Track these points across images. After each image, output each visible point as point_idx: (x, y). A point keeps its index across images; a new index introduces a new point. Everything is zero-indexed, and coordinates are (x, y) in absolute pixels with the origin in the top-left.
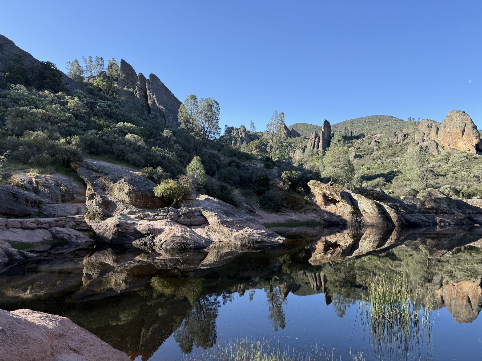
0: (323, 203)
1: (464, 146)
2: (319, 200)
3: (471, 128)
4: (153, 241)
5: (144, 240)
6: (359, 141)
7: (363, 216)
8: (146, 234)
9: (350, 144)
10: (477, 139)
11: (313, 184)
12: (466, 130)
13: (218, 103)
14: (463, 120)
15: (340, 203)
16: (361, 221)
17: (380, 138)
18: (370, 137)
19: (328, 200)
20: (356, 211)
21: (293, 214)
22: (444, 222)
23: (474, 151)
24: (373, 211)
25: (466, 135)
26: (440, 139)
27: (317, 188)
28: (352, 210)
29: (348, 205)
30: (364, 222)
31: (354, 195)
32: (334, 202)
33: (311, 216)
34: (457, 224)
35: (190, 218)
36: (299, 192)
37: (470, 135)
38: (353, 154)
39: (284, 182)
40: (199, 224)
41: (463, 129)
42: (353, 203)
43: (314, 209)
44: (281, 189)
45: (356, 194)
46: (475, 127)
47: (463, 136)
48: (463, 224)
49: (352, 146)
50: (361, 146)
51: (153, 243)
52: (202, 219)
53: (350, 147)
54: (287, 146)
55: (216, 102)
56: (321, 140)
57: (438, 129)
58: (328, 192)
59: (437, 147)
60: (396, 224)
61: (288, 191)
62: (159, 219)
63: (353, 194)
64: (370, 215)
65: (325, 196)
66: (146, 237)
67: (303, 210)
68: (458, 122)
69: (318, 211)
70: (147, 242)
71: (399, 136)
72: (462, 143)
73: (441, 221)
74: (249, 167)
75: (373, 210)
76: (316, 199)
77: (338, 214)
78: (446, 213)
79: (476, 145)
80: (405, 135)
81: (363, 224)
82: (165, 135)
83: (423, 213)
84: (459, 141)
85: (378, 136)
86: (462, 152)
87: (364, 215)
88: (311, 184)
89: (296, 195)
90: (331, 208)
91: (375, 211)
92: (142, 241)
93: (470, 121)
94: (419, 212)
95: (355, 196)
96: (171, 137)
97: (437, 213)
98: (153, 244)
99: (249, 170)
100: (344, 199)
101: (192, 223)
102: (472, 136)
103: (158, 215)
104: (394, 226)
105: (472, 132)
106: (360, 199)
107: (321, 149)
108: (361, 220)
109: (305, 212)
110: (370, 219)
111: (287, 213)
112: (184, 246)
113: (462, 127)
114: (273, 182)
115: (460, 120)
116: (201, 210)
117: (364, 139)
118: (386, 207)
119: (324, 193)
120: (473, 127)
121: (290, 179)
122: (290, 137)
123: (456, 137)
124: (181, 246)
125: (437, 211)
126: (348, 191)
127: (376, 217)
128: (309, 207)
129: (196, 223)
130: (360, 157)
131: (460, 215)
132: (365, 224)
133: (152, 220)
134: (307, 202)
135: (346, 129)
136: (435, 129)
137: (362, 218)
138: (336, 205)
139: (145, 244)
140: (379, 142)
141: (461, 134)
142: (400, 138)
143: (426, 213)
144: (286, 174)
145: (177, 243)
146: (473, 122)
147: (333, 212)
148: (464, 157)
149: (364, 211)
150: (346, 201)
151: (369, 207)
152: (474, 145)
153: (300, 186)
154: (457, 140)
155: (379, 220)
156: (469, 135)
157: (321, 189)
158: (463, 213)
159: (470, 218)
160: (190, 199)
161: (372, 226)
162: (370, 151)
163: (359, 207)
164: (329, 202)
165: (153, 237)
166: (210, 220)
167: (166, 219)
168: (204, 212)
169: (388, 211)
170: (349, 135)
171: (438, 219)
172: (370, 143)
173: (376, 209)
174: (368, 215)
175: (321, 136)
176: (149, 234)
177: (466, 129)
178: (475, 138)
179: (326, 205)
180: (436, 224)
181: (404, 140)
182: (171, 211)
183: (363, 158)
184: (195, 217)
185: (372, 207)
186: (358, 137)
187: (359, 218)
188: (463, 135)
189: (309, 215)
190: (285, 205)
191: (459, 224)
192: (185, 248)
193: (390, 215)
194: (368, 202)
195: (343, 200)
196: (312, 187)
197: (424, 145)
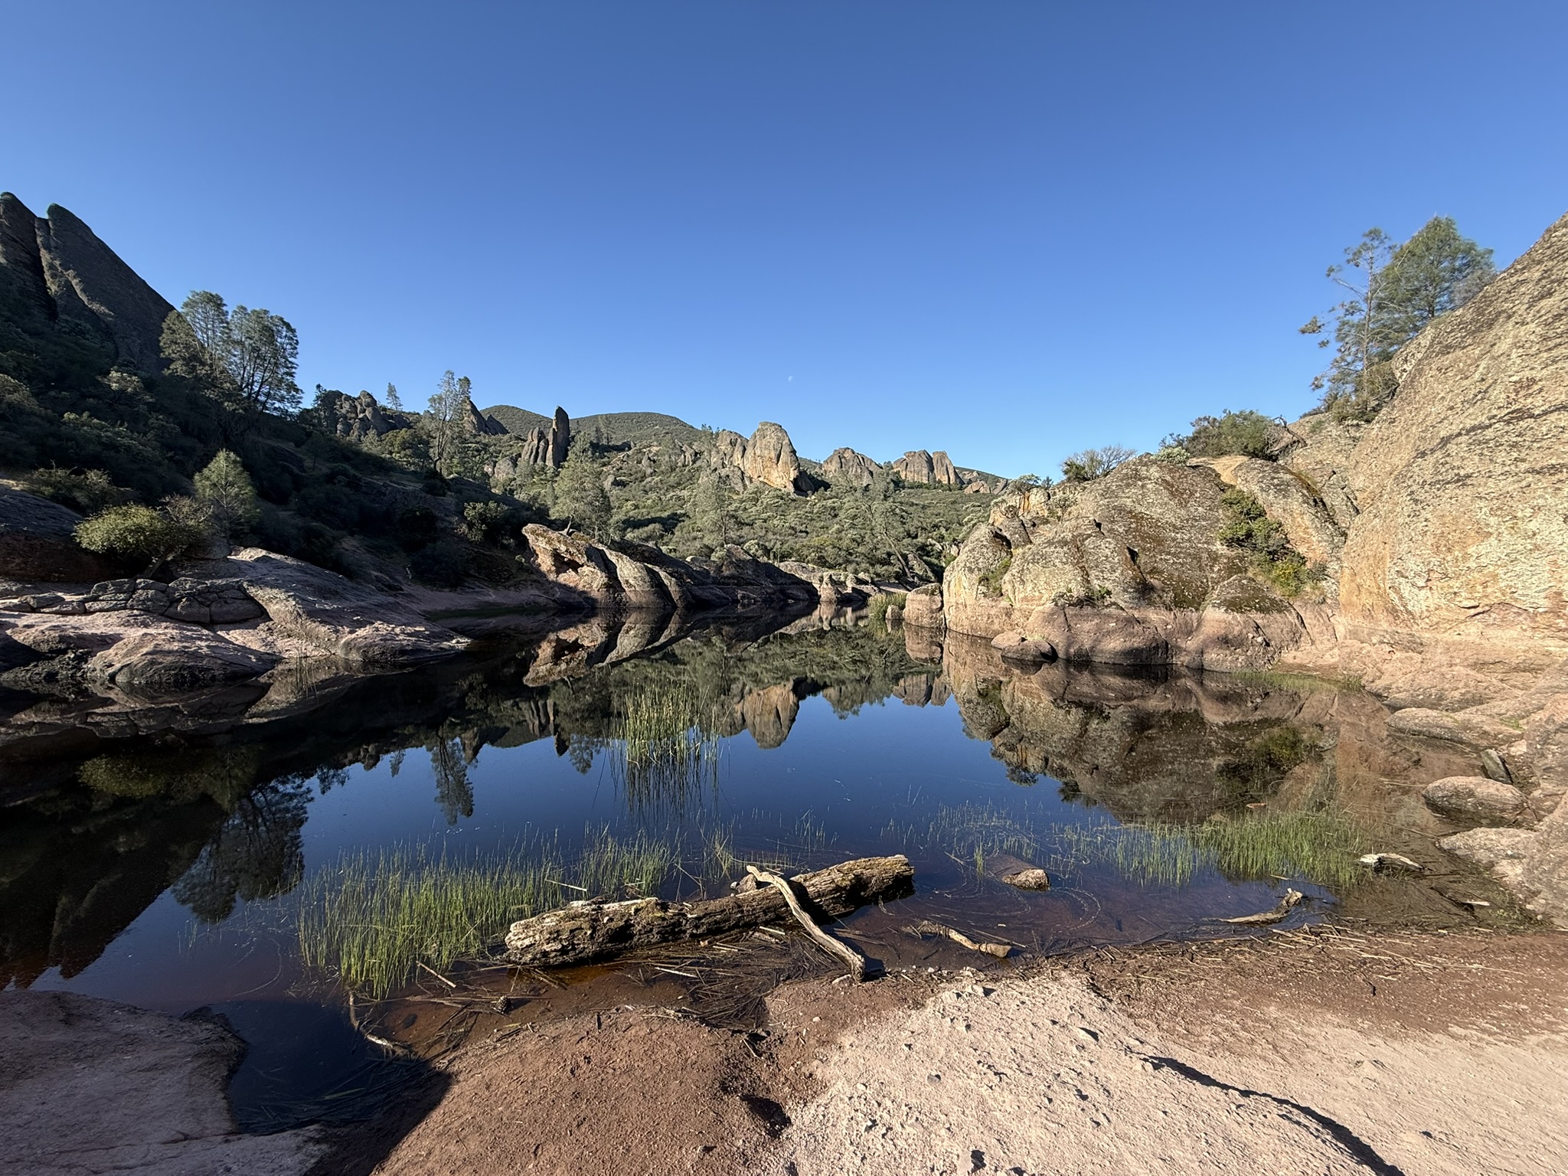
0: (553, 568)
1: (779, 480)
2: (545, 563)
3: (788, 453)
4: (80, 669)
5: (43, 668)
6: (621, 455)
7: (624, 591)
8: (51, 651)
9: (606, 459)
10: (796, 471)
11: (533, 532)
12: (782, 456)
13: (293, 327)
14: (778, 439)
15: (585, 568)
16: (621, 600)
17: (655, 454)
18: (640, 451)
19: (562, 563)
20: (613, 583)
21: (491, 592)
22: (749, 598)
23: (791, 488)
24: (641, 583)
25: (782, 463)
26: (749, 466)
27: (541, 539)
28: (606, 580)
29: (599, 572)
30: (627, 602)
31: (611, 554)
32: (575, 566)
33: (529, 594)
34: (764, 601)
35: (208, 606)
36: (505, 547)
38: (611, 479)
39: (471, 525)
40: (238, 619)
41: (778, 453)
42: (609, 568)
43: (535, 581)
44: (463, 538)
45: (614, 553)
46: (794, 452)
47: (778, 465)
48: (773, 601)
49: (609, 463)
50: (625, 465)
51: (79, 674)
52: (246, 607)
53: (604, 465)
54: (477, 450)
55: (288, 326)
56: (551, 447)
57: (745, 450)
58: (563, 548)
59: (743, 479)
60: (679, 604)
61: (481, 544)
62: (101, 610)
63: (607, 552)
64: (637, 589)
65: (556, 556)
66: (53, 658)
67: (511, 582)
68: (772, 441)
69: (542, 585)
70: (57, 673)
71: (687, 454)
72: (776, 474)
73: (743, 597)
74: (383, 489)
75: (641, 580)
76: (539, 561)
77: (580, 587)
78: (752, 584)
79: (794, 479)
80: (696, 454)
81: (625, 605)
82: (114, 386)
83: (719, 584)
84: (772, 471)
85: (654, 449)
86: (776, 489)
87: (626, 589)
88: (528, 530)
89: (498, 553)
90: (568, 578)
91: (645, 582)
92: (39, 670)
93: (787, 441)
94: (713, 583)
95: (612, 556)
96: (135, 393)
97: (738, 585)
98: (82, 676)
99: (385, 495)
100: (592, 561)
101: (215, 618)
102: (790, 466)
103: (95, 599)
104: (675, 607)
105: (789, 459)
106: (621, 562)
107: (550, 463)
109: (516, 586)
110: (637, 596)
111: (478, 589)
112: (192, 675)
113: (777, 450)
114: (446, 524)
115: (775, 438)
116: (245, 585)
117: (630, 453)
118: (662, 574)
119: (555, 550)
120: (791, 452)
121: (483, 518)
122: (486, 432)
123: (769, 466)
124: (183, 675)
125: (740, 581)
126: (600, 547)
127: (646, 592)
128: (525, 576)
129: (230, 618)
130: (623, 484)
131: (769, 586)
132: (627, 605)
133: (73, 614)
134: (520, 567)
135: (598, 430)
136: (741, 448)
137: (623, 594)
138: (577, 572)
139: (51, 677)
140: (654, 461)
141: (775, 461)
142: (689, 458)
143: (723, 584)
144: (474, 508)
145: (168, 669)
146: (791, 443)
147: (572, 585)
148: (778, 496)
149: (627, 582)
150: (597, 565)
151: (636, 576)
152: (792, 479)
153: (505, 535)
154: (769, 469)
155: (652, 597)
156: (786, 463)
157: (549, 542)
158: (773, 584)
159: (782, 591)
160: (208, 559)
161: (639, 608)
162: (639, 475)
163: (619, 576)
164: (565, 567)
165: (82, 659)
166: (272, 609)
167: (125, 608)
168: (252, 591)
169: (666, 582)
170: (604, 442)
171: (740, 594)
172: (639, 462)
173: (647, 579)
174: (633, 589)
175: (550, 437)
176: (64, 652)
177: (782, 453)
178: (793, 468)
179: (558, 572)
180: (737, 601)
181: (694, 462)
182: (142, 588)
183: (628, 488)
184: (226, 602)
185: (640, 575)
186: (620, 449)
187: (618, 595)
188: (778, 463)
189: (524, 592)
190: (472, 572)
191: (768, 601)
192: (195, 680)
193: (670, 588)
194: (634, 566)
195: (590, 564)
196: (530, 538)
197: (723, 472)
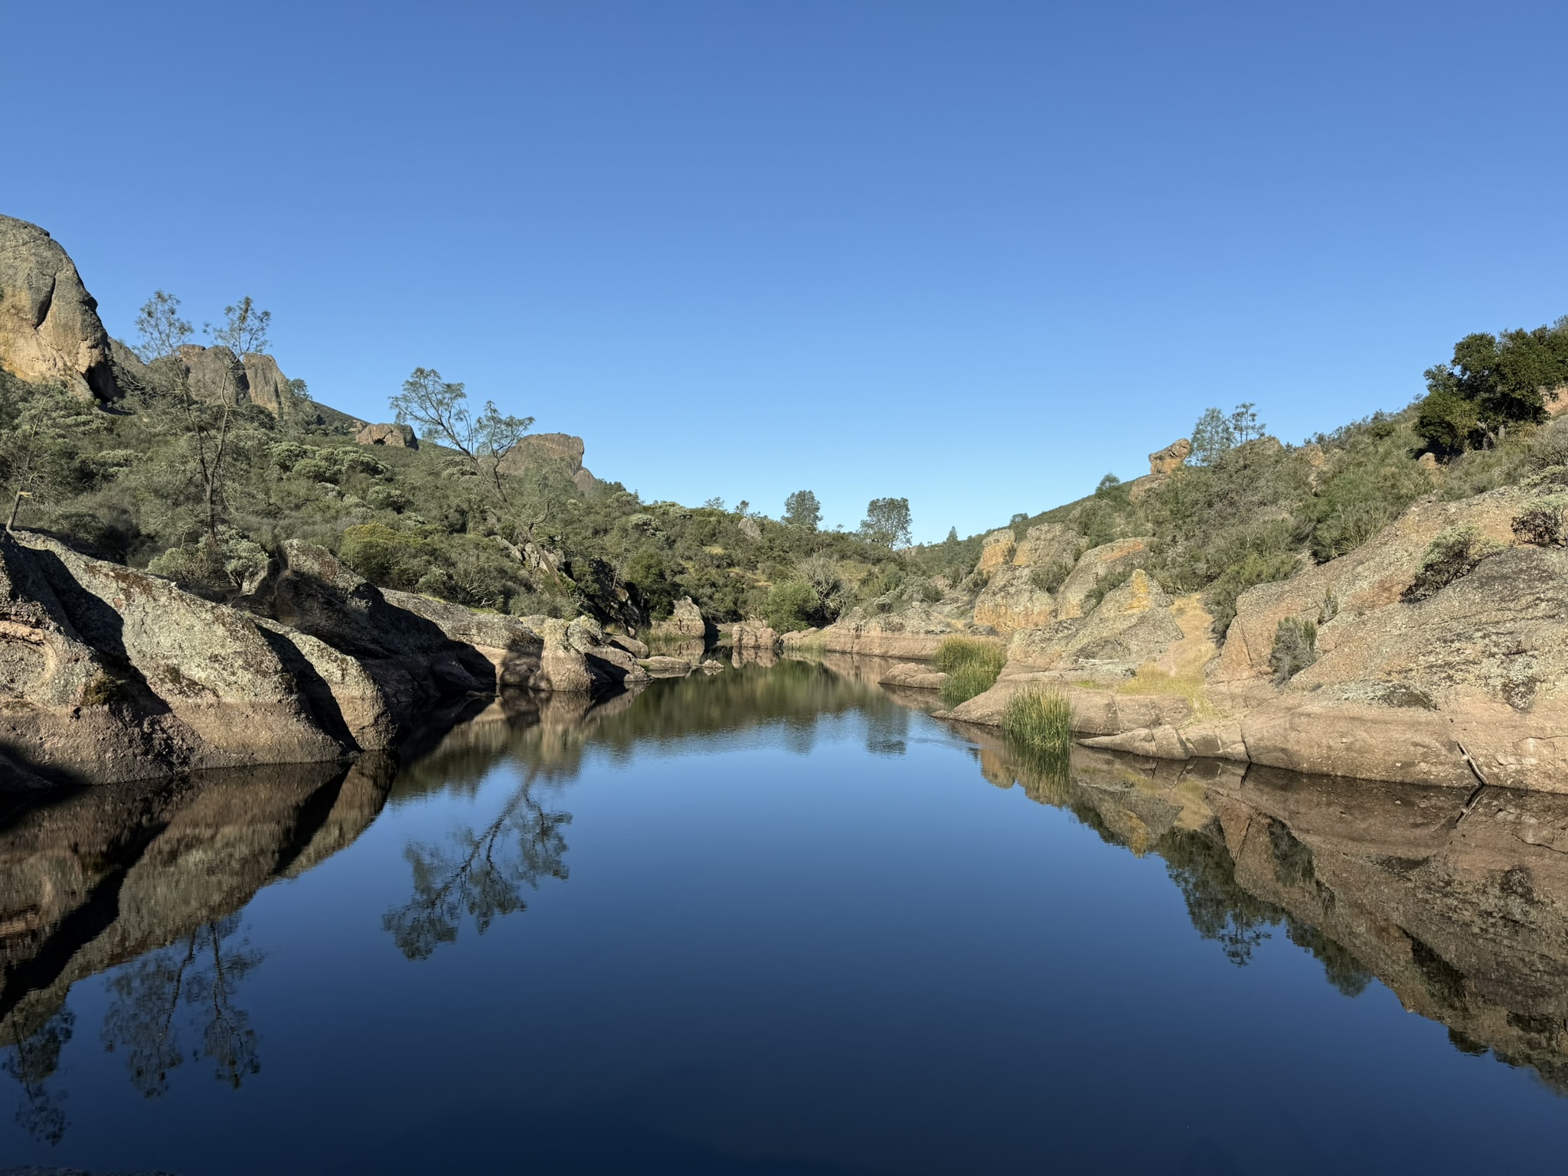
3: (75, 304)
7: (164, 707)
10: (96, 352)
12: (53, 307)
14: (42, 264)
16: (168, 745)
20: (124, 683)
24: (244, 677)
25: (56, 326)
28: (95, 672)
30: (190, 749)
31: (91, 570)
37: (72, 329)
41: (42, 297)
42: (93, 626)
45: (104, 565)
47: (41, 328)
60: (369, 740)
63: (75, 563)
64: (230, 698)
68: (22, 267)
75: (247, 666)
79: (90, 370)
81: (185, 762)
84: (21, 342)
87: (174, 701)
91: (265, 674)
93: (70, 273)
100: (29, 599)
102: (79, 335)
104: (354, 751)
105: (79, 318)
106: (140, 599)
108: (170, 738)
110: (229, 724)
113: (39, 290)
115: (32, 258)
118: (307, 645)
120: (84, 302)
123: (10, 325)
126: (45, 545)
127: (269, 709)
132: (194, 759)
137: (167, 721)
141: (31, 316)
146: (80, 282)
149: (175, 674)
150: (49, 611)
151: (217, 650)
152: (83, 370)
154: (11, 335)
155: (296, 725)
158: (419, 651)
163: (131, 652)
174: (210, 698)
177: (54, 301)
178: (88, 343)
185: (238, 646)
187: (152, 724)
188: (39, 323)
193: (336, 691)
194: (209, 616)
